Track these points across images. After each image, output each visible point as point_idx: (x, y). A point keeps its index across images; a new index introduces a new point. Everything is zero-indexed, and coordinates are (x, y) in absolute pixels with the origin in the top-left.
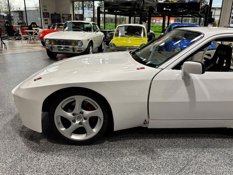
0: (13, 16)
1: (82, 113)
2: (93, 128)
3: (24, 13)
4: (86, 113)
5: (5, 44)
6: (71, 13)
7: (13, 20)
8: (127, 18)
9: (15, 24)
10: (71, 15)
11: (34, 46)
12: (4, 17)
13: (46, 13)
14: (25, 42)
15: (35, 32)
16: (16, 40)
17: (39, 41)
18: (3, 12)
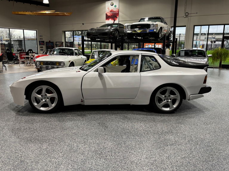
0: (13, 44)
1: (46, 95)
2: (52, 104)
3: (23, 42)
4: (48, 95)
5: (5, 66)
6: (63, 41)
7: (13, 48)
8: (110, 44)
9: (15, 51)
10: (63, 42)
11: (29, 68)
12: (5, 45)
13: (42, 41)
14: (22, 66)
15: (31, 57)
16: (15, 64)
17: (34, 65)
18: (4, 40)
